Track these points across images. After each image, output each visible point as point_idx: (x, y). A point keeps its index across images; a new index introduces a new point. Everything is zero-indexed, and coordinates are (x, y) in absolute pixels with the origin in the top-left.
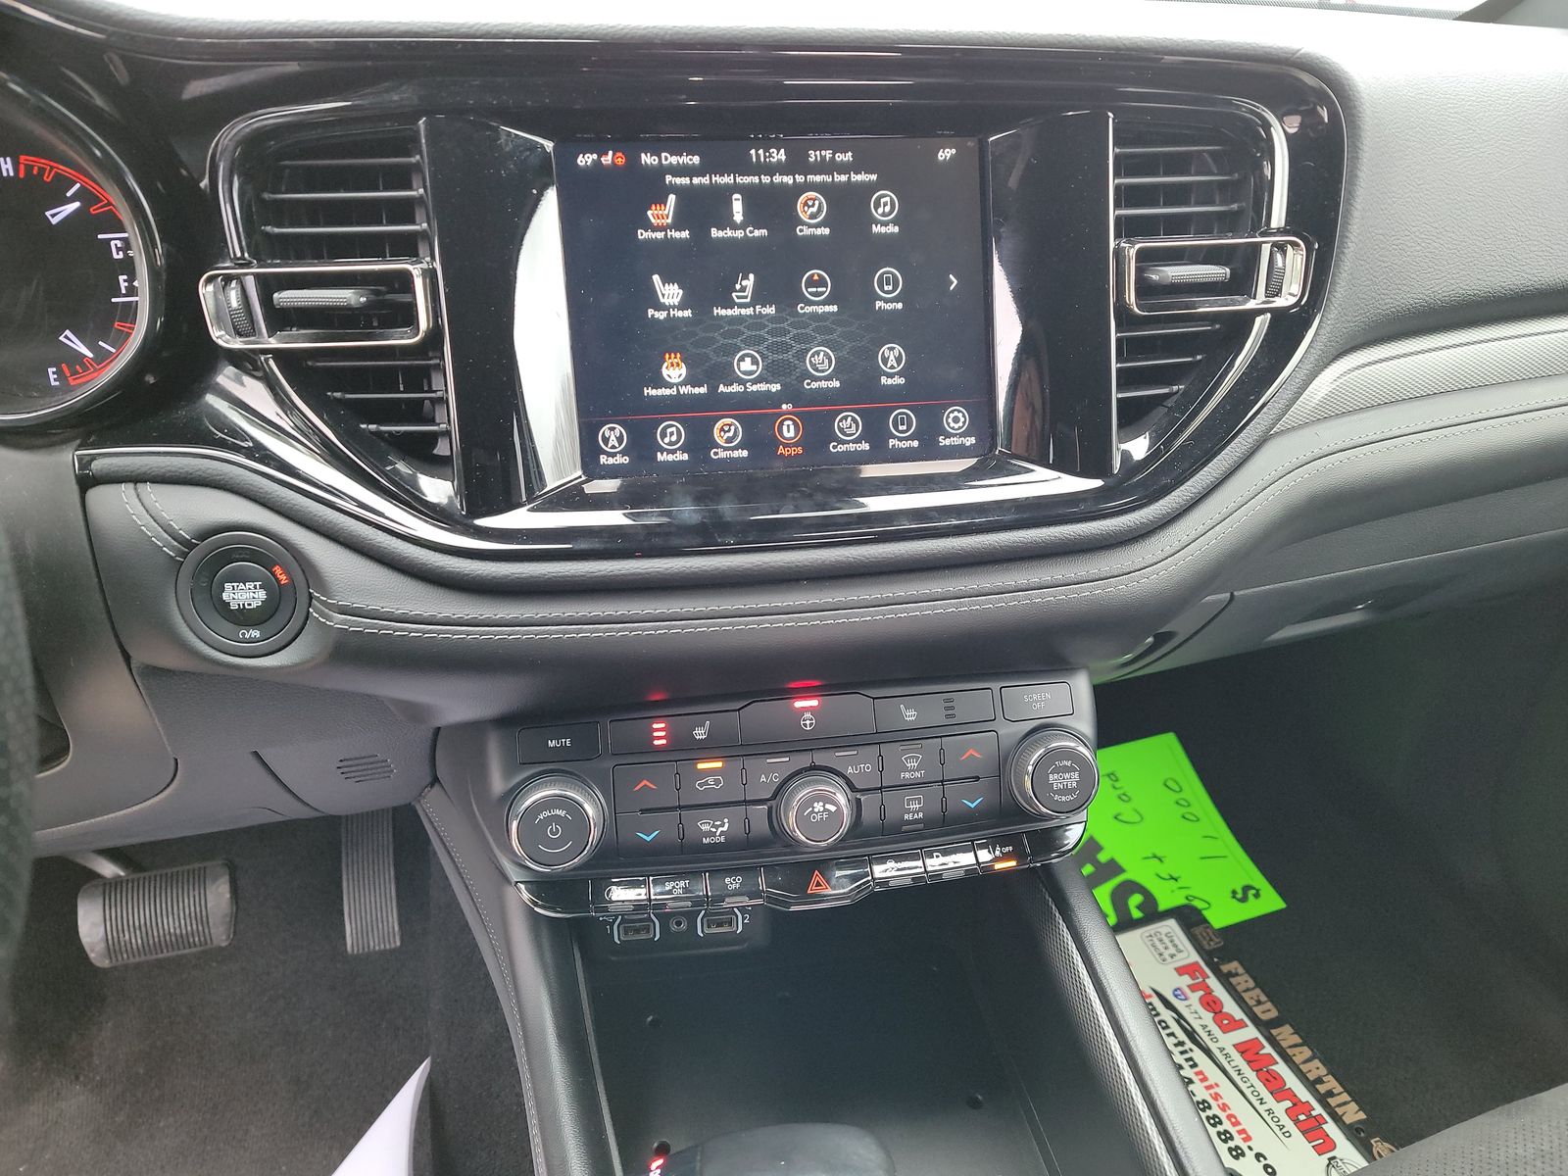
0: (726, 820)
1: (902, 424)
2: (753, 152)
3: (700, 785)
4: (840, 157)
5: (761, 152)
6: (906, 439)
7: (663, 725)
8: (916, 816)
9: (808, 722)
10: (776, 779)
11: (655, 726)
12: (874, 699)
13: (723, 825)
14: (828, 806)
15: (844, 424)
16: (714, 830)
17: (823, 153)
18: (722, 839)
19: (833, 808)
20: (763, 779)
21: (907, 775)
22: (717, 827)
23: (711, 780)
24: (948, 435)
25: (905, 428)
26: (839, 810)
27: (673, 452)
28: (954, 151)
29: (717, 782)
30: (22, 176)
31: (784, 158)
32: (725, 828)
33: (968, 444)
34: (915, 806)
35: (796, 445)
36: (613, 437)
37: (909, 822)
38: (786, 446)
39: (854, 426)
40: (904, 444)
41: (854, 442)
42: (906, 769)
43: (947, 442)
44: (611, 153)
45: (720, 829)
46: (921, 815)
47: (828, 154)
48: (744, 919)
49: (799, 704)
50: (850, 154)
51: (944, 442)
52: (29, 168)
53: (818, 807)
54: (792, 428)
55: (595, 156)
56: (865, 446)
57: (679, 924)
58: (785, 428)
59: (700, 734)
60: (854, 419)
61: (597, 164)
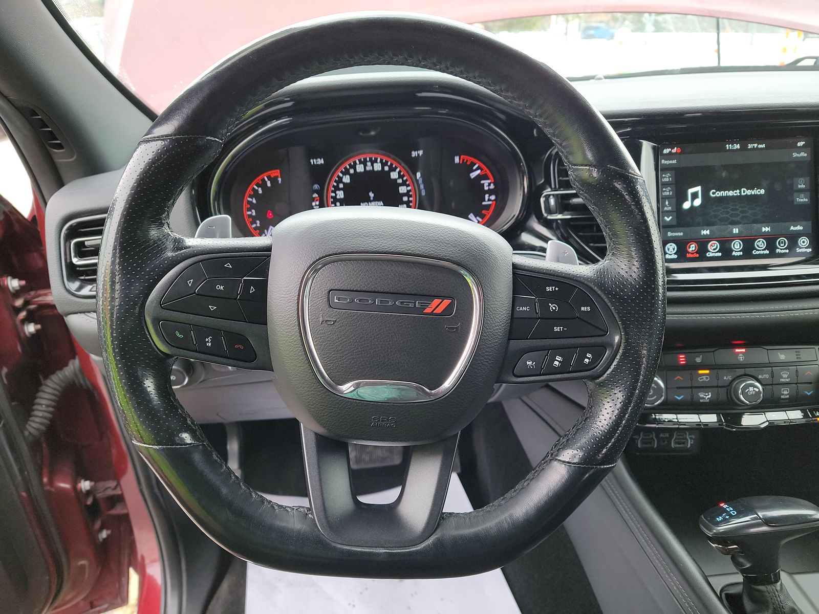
0: (710, 393)
1: (782, 243)
2: (728, 145)
3: (700, 379)
4: (760, 146)
5: (730, 145)
6: (784, 249)
7: (683, 356)
8: (786, 397)
9: (741, 358)
10: (730, 378)
11: (681, 356)
12: (768, 350)
13: (708, 395)
14: (755, 389)
15: (759, 244)
16: (705, 397)
17: (754, 145)
18: (708, 401)
19: (757, 390)
20: (725, 378)
21: (783, 380)
22: (706, 396)
23: (704, 377)
24: (800, 248)
25: (783, 245)
26: (759, 390)
27: (693, 254)
28: (804, 143)
29: (707, 378)
30: (461, 163)
31: (739, 147)
32: (710, 396)
33: (809, 251)
34: (786, 393)
35: (740, 251)
36: (671, 248)
37: (783, 399)
38: (735, 251)
39: (763, 244)
40: (783, 251)
41: (762, 250)
42: (782, 378)
43: (800, 250)
44: (676, 148)
45: (708, 397)
46: (788, 396)
47: (756, 145)
48: (691, 441)
49: (737, 350)
50: (764, 145)
51: (798, 250)
52: (463, 160)
53: (751, 389)
54: (739, 245)
55: (670, 150)
56: (767, 252)
57: (664, 442)
58: (736, 245)
59: (698, 360)
60: (763, 242)
61: (670, 152)
